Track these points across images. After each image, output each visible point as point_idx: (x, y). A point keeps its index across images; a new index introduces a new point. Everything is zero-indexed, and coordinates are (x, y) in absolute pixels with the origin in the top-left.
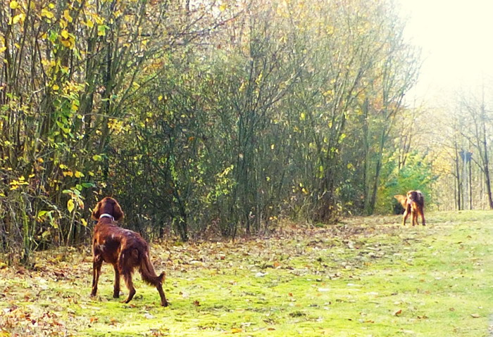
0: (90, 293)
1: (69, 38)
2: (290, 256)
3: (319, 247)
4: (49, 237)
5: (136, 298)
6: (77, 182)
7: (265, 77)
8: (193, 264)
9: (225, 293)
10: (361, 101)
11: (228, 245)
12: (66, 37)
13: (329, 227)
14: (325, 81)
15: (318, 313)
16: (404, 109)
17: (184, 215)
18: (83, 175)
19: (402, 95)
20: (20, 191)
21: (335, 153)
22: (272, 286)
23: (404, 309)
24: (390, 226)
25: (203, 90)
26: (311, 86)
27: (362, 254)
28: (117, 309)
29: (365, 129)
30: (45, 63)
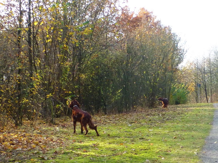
0: (73, 132)
1: (66, 47)
2: (140, 119)
3: (150, 116)
4: (60, 113)
5: (89, 134)
6: (69, 95)
7: (132, 60)
8: (108, 122)
9: (118, 131)
10: (164, 67)
11: (120, 115)
12: (65, 47)
13: (154, 109)
14: (152, 61)
15: (149, 138)
16: (178, 70)
17: (105, 106)
18: (71, 93)
19: (178, 65)
20: (50, 98)
21: (155, 85)
22: (134, 129)
23: (177, 136)
24: (174, 108)
25: (112, 64)
26: (147, 63)
27: (164, 118)
28: (82, 137)
29: (166, 77)
30: (58, 55)
